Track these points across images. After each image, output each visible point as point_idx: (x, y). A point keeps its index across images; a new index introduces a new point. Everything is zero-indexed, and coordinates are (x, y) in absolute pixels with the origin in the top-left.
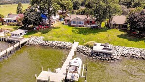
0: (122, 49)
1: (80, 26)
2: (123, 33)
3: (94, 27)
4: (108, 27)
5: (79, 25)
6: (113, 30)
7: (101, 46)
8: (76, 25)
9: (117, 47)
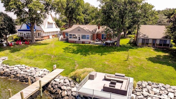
0: (158, 91)
1: (83, 43)
2: (162, 54)
3: (107, 44)
4: (134, 44)
5: (82, 40)
6: (143, 49)
7: (105, 79)
8: (77, 40)
9: (145, 84)
